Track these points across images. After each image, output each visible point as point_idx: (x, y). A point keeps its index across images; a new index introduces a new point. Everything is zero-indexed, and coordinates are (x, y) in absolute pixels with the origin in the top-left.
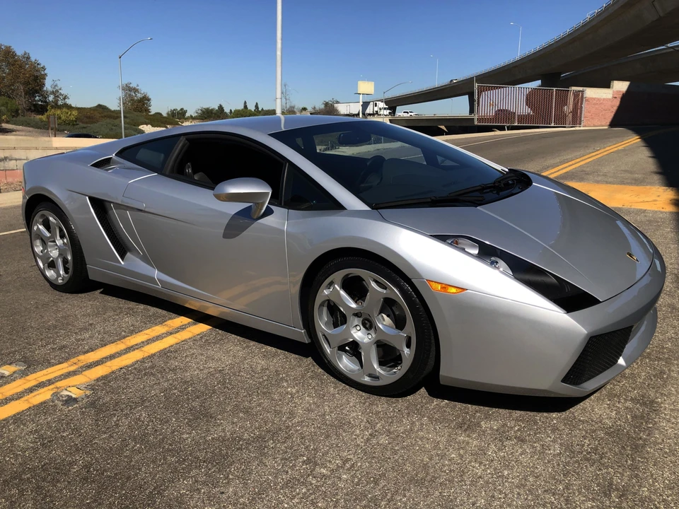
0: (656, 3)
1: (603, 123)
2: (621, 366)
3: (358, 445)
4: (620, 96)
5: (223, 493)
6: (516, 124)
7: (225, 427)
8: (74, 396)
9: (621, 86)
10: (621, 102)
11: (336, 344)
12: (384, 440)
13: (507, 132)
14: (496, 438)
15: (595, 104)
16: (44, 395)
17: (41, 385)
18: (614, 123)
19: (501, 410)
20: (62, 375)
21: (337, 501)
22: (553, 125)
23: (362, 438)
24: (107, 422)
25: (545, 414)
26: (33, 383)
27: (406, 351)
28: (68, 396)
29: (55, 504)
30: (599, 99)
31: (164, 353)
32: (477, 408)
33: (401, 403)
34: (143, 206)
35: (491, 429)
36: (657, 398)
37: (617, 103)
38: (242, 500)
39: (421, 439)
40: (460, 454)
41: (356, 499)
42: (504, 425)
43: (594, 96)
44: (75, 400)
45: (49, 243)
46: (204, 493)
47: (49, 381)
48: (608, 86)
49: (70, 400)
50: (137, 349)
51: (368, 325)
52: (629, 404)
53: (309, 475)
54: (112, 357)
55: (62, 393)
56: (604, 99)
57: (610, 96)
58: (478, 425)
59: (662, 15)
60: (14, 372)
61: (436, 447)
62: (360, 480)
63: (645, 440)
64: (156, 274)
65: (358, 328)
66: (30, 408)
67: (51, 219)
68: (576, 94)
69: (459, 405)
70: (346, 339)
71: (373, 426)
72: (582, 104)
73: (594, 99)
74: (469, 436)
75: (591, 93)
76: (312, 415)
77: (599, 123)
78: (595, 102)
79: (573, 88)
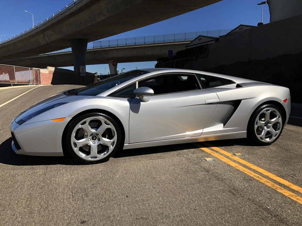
0: (45, 37)
1: (49, 83)
4: (52, 73)
6: (16, 83)
9: (52, 69)
13: (12, 87)
15: (43, 75)
18: (53, 83)
22: (31, 84)
30: (44, 74)
37: (52, 76)
48: (46, 68)
56: (46, 74)
57: (48, 73)
59: (48, 42)
68: (36, 71)
75: (42, 71)
77: (46, 83)
78: (43, 74)
79: (34, 68)
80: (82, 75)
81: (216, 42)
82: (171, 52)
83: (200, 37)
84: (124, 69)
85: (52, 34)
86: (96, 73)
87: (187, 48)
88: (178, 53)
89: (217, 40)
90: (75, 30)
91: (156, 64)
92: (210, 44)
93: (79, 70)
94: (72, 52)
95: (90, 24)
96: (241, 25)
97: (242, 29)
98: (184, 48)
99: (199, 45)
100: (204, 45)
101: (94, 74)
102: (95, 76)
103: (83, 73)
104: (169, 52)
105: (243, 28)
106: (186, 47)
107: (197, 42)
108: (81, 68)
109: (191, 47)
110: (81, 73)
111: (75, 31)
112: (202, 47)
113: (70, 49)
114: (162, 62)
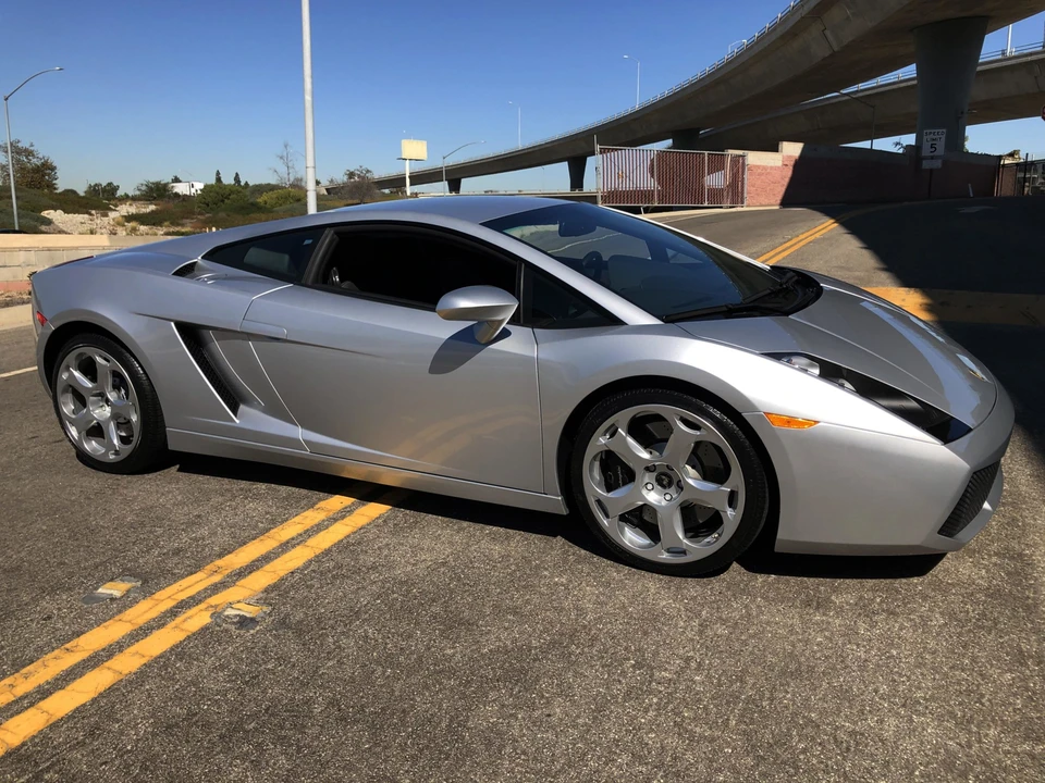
0: (828, 33)
1: (772, 202)
2: (986, 510)
3: (692, 640)
4: (792, 163)
5: (549, 715)
6: (656, 205)
7: (498, 636)
8: (248, 615)
9: (792, 149)
10: (794, 171)
11: (616, 511)
12: (722, 630)
14: (860, 614)
15: (760, 174)
16: (198, 619)
17: (184, 605)
18: (786, 202)
19: (847, 581)
20: (206, 589)
21: (705, 708)
22: (706, 205)
23: (692, 630)
24: (322, 644)
25: (904, 580)
26: (169, 604)
27: (730, 512)
28: (236, 616)
29: (320, 756)
30: (765, 168)
31: (342, 546)
32: (817, 580)
33: (717, 583)
34: (283, 333)
35: (848, 603)
36: (1024, 550)
37: (789, 173)
38: (580, 721)
39: (768, 623)
40: (826, 637)
41: (728, 703)
42: (861, 598)
43: (758, 164)
44: (253, 620)
45: (92, 398)
46: (523, 718)
47: (192, 598)
48: (775, 149)
49: (244, 622)
50: (298, 544)
51: (666, 480)
52: (994, 559)
53: (650, 682)
54: (267, 558)
55: (226, 613)
56: (771, 168)
57: (779, 164)
58: (828, 600)
59: (836, 49)
60: (128, 591)
61: (792, 631)
62: (719, 680)
63: (1034, 599)
64: (300, 433)
65: (650, 487)
66: (189, 637)
67: (98, 359)
68: (736, 159)
69: (792, 579)
70: (633, 503)
71: (698, 615)
72: (743, 174)
73: (759, 167)
74: (824, 614)
75: (754, 158)
76: (609, 608)
77: (767, 202)
78: (759, 171)
79: (731, 152)
80: (926, 165)
85: (848, 18)
86: (1012, 155)
101: (1000, 157)
102: (1004, 165)
103: (932, 158)
108: (930, 137)
110: (926, 158)
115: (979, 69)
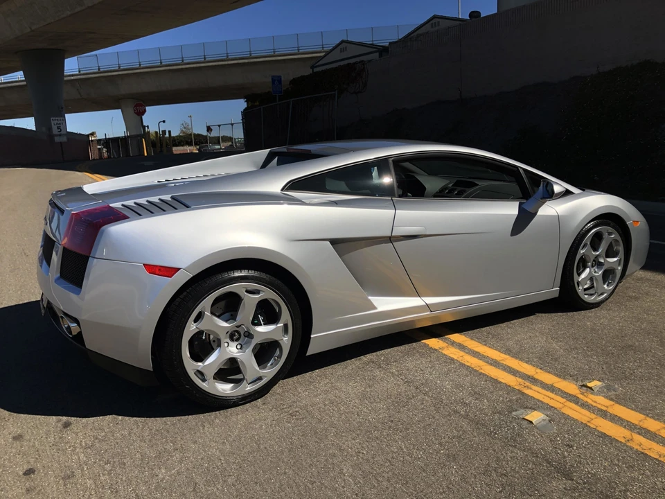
80: (57, 139)
81: (381, 56)
82: (277, 80)
83: (344, 44)
84: (164, 122)
86: (93, 134)
87: (316, 70)
88: (294, 82)
89: (383, 51)
90: (30, 28)
91: (244, 110)
92: (369, 61)
93: (50, 129)
94: (25, 83)
95: (69, 13)
96: (435, 17)
97: (439, 25)
98: (307, 71)
99: (342, 63)
100: (355, 63)
101: (88, 136)
102: (92, 141)
103: (60, 135)
104: (273, 81)
105: (439, 22)
106: (312, 67)
107: (336, 55)
108: (54, 123)
109: (323, 68)
110: (57, 135)
111: (29, 30)
112: (350, 67)
113: (19, 76)
114: (257, 103)
115: (66, 78)
